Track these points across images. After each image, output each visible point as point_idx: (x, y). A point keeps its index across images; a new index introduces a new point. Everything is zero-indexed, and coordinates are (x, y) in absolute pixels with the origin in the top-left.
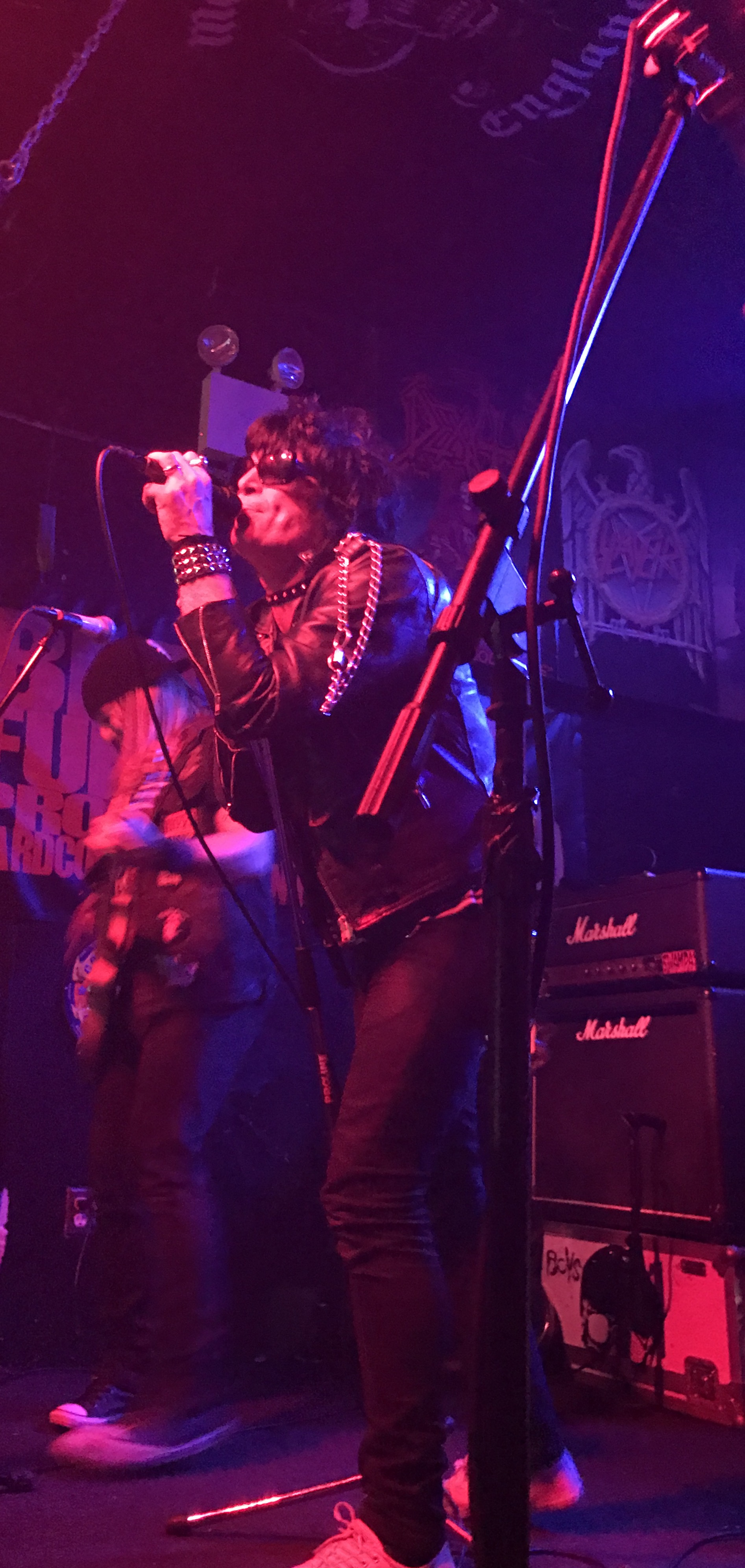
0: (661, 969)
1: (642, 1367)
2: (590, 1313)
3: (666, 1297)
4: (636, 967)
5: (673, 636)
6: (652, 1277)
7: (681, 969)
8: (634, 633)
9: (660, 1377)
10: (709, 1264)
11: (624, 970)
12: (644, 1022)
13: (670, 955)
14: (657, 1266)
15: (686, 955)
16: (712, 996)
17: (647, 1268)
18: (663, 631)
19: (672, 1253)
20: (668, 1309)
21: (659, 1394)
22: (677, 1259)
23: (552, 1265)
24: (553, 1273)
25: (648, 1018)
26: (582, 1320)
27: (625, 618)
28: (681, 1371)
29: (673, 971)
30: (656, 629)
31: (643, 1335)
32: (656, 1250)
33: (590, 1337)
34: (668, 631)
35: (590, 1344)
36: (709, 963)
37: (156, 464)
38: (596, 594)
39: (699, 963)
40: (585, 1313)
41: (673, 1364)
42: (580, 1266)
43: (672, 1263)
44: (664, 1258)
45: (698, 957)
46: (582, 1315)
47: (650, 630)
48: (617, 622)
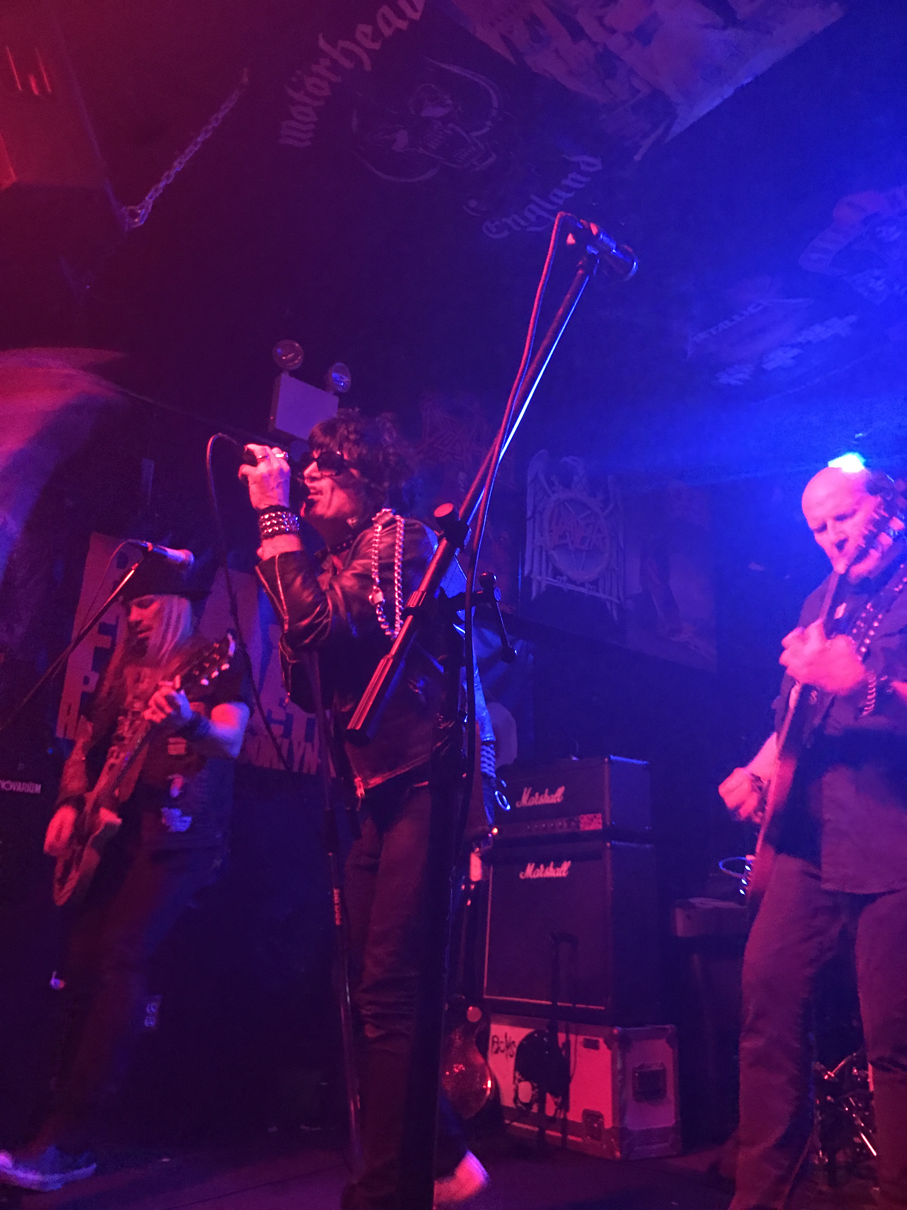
0: (578, 827)
1: (553, 1120)
2: (520, 1081)
3: (572, 1067)
4: (561, 826)
5: (598, 591)
6: (563, 1053)
7: (592, 827)
8: (571, 587)
9: (565, 1126)
10: (601, 1040)
11: (554, 827)
12: (566, 865)
13: (585, 817)
14: (567, 1043)
15: (596, 817)
16: (613, 847)
17: (560, 1046)
18: (591, 587)
19: (577, 1034)
20: (573, 1076)
21: (564, 1140)
22: (581, 1038)
23: (496, 1046)
24: (496, 1052)
25: (569, 862)
26: (513, 1087)
27: (566, 576)
28: (579, 1120)
29: (587, 828)
30: (587, 585)
31: (554, 1094)
32: (567, 1033)
33: (519, 1100)
34: (594, 587)
35: (520, 1105)
36: (611, 824)
37: (251, 453)
38: (548, 558)
39: (604, 824)
40: (516, 1082)
41: (575, 1116)
42: (515, 1047)
43: (577, 1041)
44: (572, 1037)
45: (603, 818)
46: (514, 1083)
47: (582, 585)
48: (561, 578)
